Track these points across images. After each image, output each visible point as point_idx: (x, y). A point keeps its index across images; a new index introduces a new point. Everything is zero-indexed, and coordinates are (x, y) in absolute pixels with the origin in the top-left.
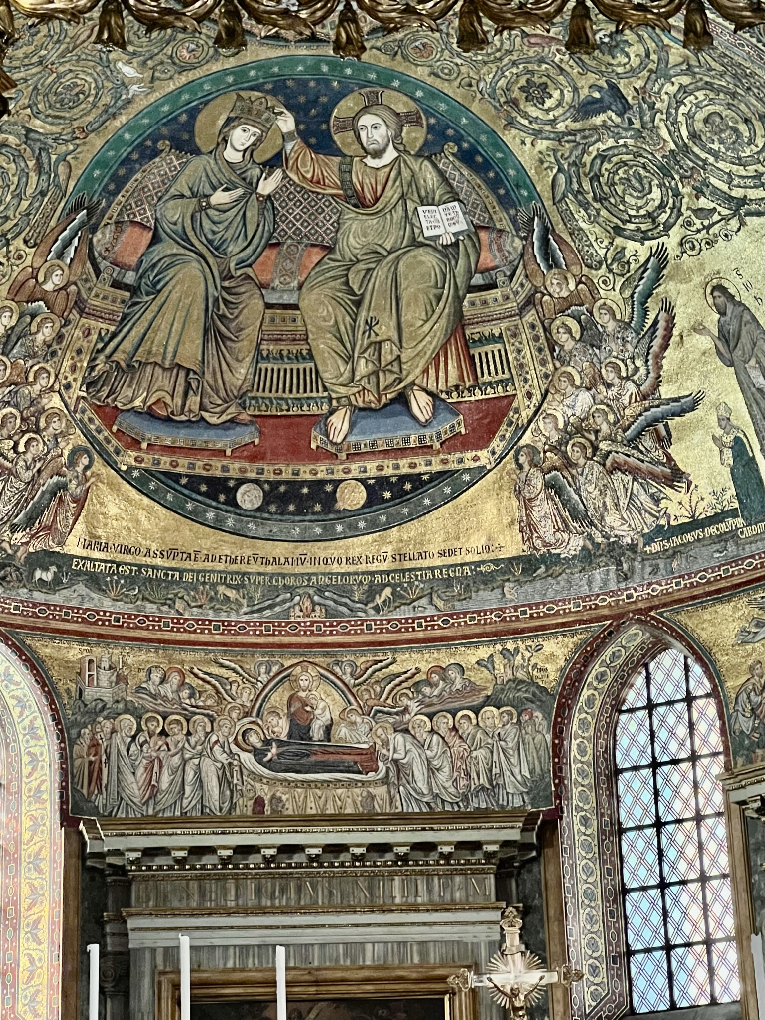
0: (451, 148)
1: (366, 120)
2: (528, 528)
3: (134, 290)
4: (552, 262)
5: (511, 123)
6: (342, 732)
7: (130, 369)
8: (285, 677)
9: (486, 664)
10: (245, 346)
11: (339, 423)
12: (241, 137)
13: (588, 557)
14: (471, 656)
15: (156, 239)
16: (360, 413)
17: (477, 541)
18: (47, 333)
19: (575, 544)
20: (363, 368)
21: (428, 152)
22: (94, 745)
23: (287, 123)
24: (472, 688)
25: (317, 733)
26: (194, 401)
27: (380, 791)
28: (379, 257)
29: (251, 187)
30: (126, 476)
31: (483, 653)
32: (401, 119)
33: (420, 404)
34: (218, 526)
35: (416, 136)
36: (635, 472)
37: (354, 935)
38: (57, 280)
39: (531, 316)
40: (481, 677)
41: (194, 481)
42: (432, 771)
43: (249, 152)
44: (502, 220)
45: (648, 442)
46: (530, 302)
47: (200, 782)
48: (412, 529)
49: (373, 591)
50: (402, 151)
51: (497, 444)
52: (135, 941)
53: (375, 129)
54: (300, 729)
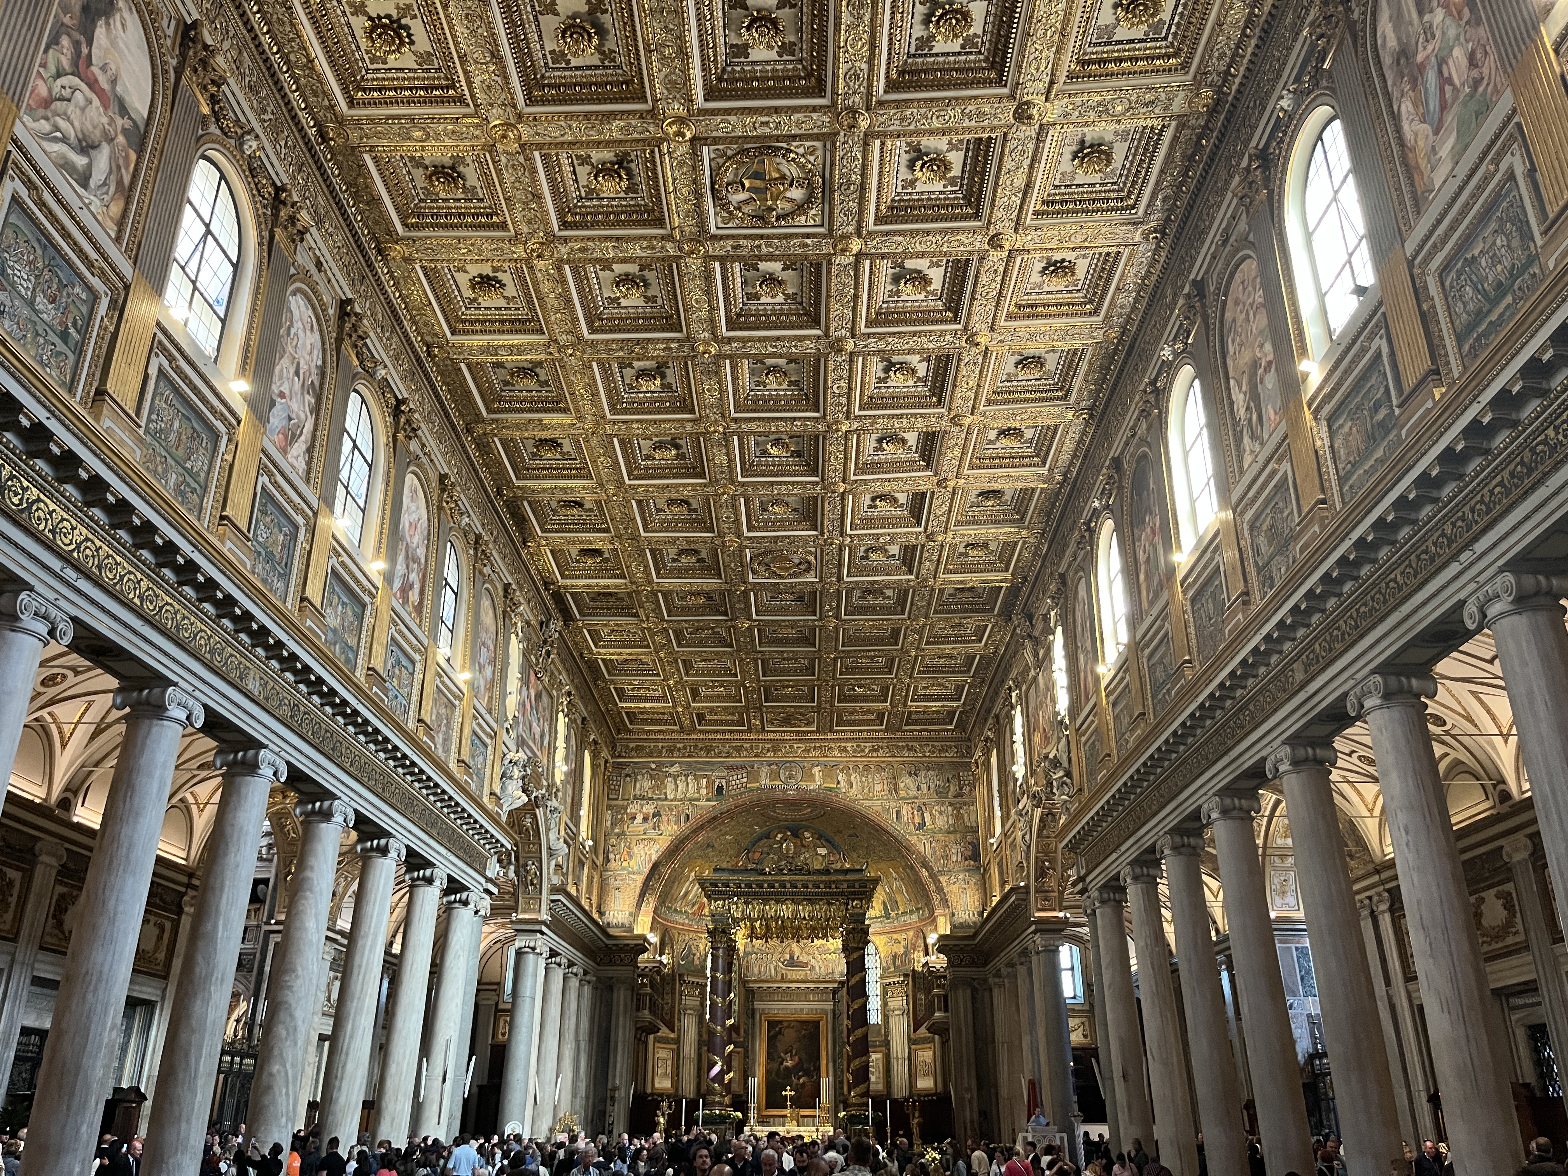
6: (801, 958)
8: (788, 945)
25: (796, 958)
27: (809, 972)
37: (802, 1007)
42: (820, 968)
47: (770, 970)
52: (755, 1007)
53: (807, 834)
54: (792, 957)
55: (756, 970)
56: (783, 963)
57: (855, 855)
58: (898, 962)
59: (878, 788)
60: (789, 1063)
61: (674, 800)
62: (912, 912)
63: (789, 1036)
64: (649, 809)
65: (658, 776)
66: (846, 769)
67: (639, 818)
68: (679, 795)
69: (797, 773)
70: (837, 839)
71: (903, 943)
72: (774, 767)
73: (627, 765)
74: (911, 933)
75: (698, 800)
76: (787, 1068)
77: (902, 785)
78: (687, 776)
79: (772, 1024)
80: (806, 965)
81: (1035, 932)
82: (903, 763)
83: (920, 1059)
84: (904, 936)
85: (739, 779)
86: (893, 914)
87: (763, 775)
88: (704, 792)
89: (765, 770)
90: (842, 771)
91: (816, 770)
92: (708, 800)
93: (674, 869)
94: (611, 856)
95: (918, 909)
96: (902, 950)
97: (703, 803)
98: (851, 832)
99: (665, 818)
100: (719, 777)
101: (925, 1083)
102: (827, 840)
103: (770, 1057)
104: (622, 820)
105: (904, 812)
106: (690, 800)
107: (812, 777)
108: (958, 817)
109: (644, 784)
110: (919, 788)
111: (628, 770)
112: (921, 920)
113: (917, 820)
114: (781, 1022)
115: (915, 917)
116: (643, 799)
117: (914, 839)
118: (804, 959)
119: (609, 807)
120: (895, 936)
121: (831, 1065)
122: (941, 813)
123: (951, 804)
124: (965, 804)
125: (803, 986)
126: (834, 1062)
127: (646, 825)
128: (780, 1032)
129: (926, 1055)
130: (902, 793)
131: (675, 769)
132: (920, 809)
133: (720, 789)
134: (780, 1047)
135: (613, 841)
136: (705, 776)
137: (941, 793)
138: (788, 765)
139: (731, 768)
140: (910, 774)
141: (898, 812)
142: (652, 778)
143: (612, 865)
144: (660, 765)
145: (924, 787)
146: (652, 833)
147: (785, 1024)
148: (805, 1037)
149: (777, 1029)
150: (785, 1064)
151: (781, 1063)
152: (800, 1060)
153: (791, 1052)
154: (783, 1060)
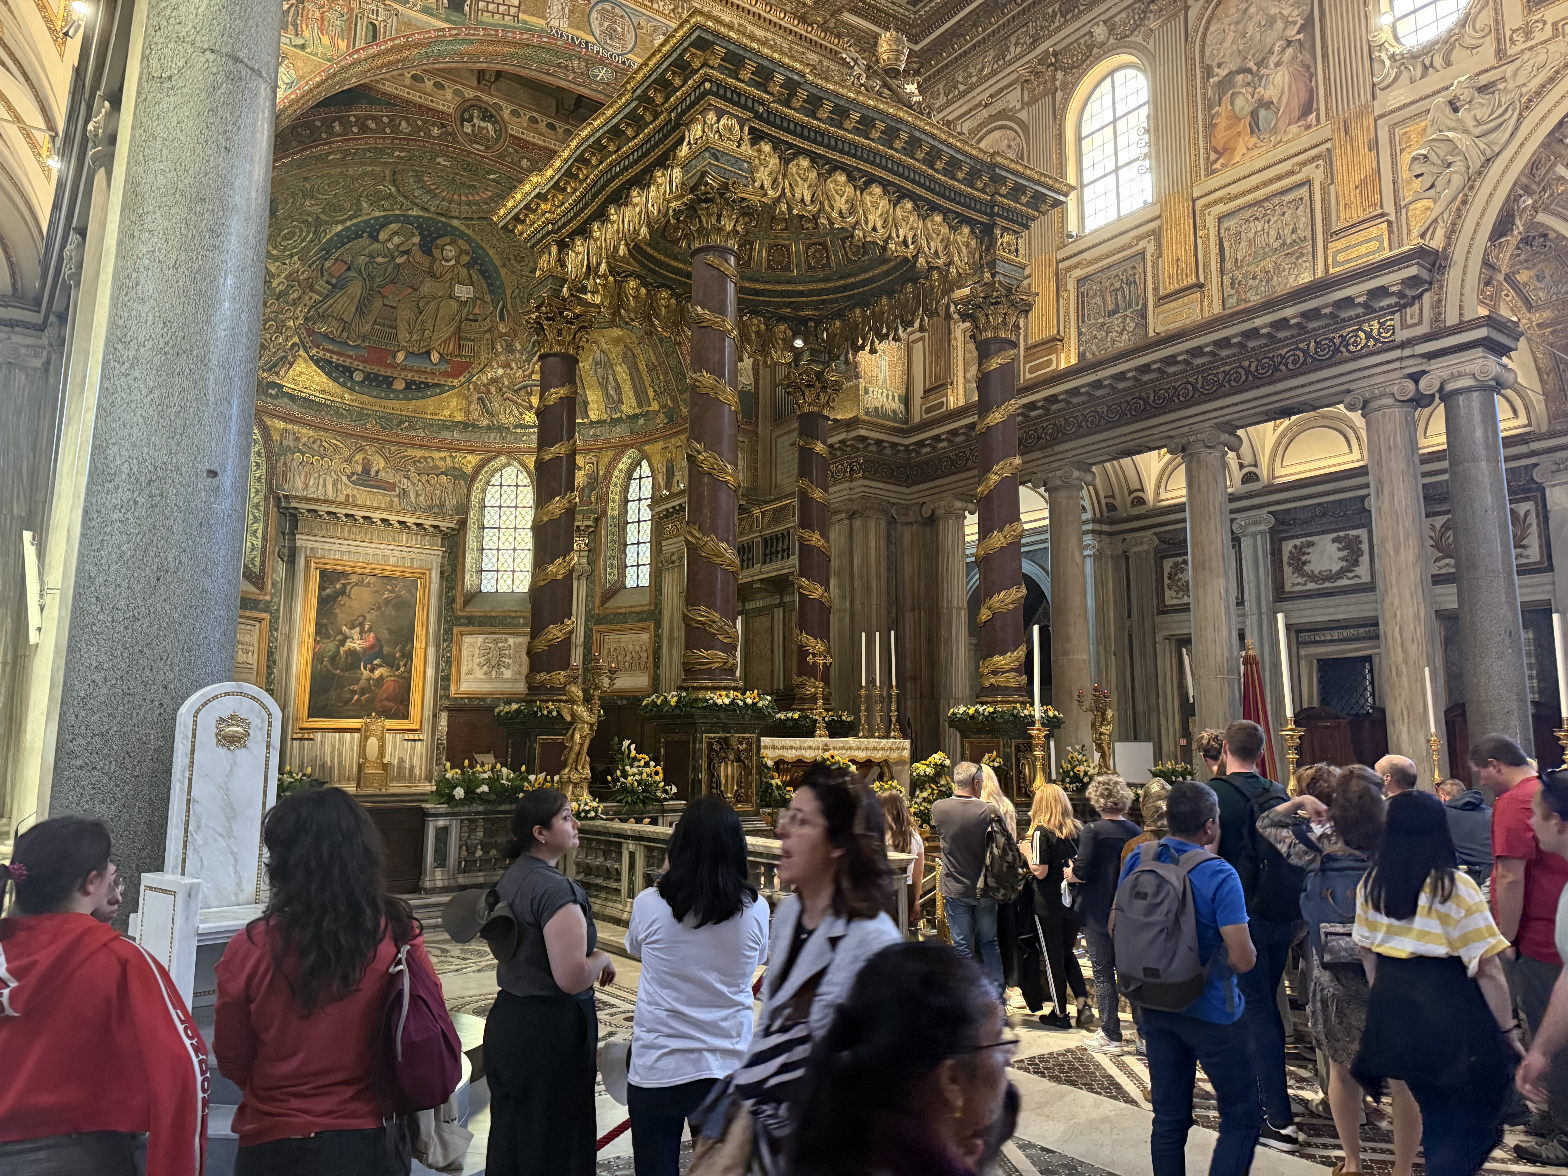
0: (477, 267)
1: (448, 247)
2: (468, 412)
3: (334, 286)
4: (502, 318)
5: (504, 265)
6: (382, 475)
7: (323, 317)
8: (361, 449)
9: (444, 459)
10: (371, 318)
11: (401, 356)
12: (396, 240)
13: (489, 428)
14: (437, 455)
15: (349, 269)
16: (409, 354)
17: (447, 413)
18: (295, 295)
19: (485, 422)
20: (415, 337)
21: (468, 266)
22: (285, 464)
23: (416, 240)
24: (437, 467)
25: (373, 473)
26: (345, 335)
27: (396, 500)
28: (434, 298)
29: (393, 259)
30: (311, 358)
31: (443, 454)
32: (462, 252)
33: (435, 357)
34: (343, 385)
35: (465, 259)
36: (515, 403)
37: (386, 553)
38: (305, 275)
39: (488, 336)
40: (441, 463)
41: (338, 366)
42: (417, 495)
43: (397, 246)
44: (488, 298)
45: (523, 392)
46: (489, 330)
47: (325, 485)
48: (420, 403)
49: (401, 422)
50: (458, 262)
51: (462, 379)
52: (299, 543)
53: (450, 251)
54: (366, 471)
55: (299, 483)
56: (349, 477)
60: (356, 643)
63: (361, 598)
69: (626, 31)
70: (504, 273)
76: (352, 652)
79: (327, 577)
80: (392, 487)
87: (556, 6)
92: (427, 11)
97: (414, 13)
103: (320, 629)
114: (346, 575)
118: (388, 476)
121: (431, 650)
126: (438, 646)
128: (343, 592)
134: (342, 616)
138: (608, 9)
147: (354, 579)
148: (387, 602)
149: (338, 586)
150: (349, 644)
151: (342, 643)
152: (377, 639)
153: (361, 625)
154: (346, 638)
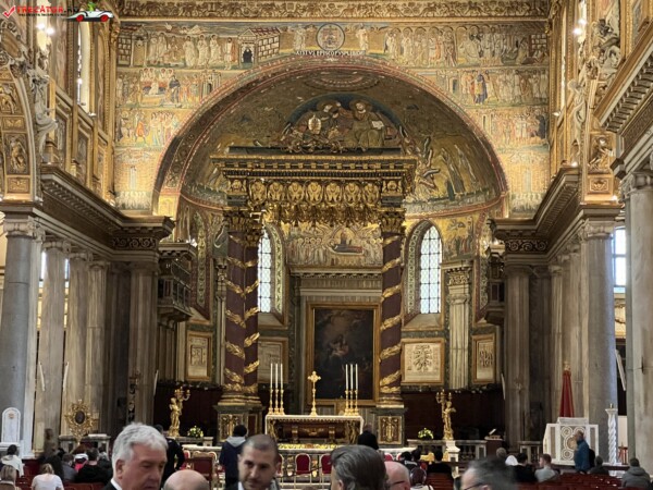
0: (379, 111)
1: (358, 104)
4: (405, 135)
5: (392, 108)
6: (354, 243)
12: (328, 107)
21: (373, 111)
22: (293, 246)
23: (339, 105)
25: (348, 242)
27: (362, 258)
28: (363, 131)
32: (366, 105)
36: (426, 185)
37: (353, 295)
38: (284, 138)
43: (330, 110)
44: (392, 125)
45: (429, 178)
46: (400, 143)
47: (318, 255)
50: (367, 110)
52: (302, 294)
53: (360, 106)
54: (343, 242)
55: (302, 256)
56: (333, 248)
57: (416, 129)
58: (462, 247)
59: (433, 54)
60: (339, 353)
61: (195, 67)
62: (478, 192)
63: (339, 325)
64: (166, 77)
65: (174, 39)
66: (395, 32)
67: (155, 88)
68: (200, 62)
69: (337, 36)
70: (394, 111)
71: (468, 227)
72: (311, 29)
73: (138, 25)
74: (477, 216)
75: (223, 68)
77: (461, 51)
78: (208, 40)
79: (320, 313)
80: (360, 249)
81: (584, 217)
82: (464, 25)
83: (481, 350)
84: (469, 219)
85: (269, 44)
86: (457, 195)
87: (298, 39)
88: (229, 58)
89: (300, 33)
90: (392, 33)
91: (361, 33)
92: (234, 68)
93: (203, 145)
94: (124, 130)
95: (485, 190)
96: (467, 234)
97: (228, 72)
98: (410, 103)
99: (184, 88)
100: (246, 41)
101: (484, 374)
102: (383, 113)
103: (317, 345)
104: (134, 89)
105: (462, 82)
106: (212, 68)
107: (355, 41)
108: (526, 87)
109: (159, 49)
110: (481, 54)
111: (139, 32)
112: (488, 202)
113: (478, 90)
114: (330, 310)
115: (481, 199)
116: (158, 65)
117: (472, 113)
118: (357, 243)
119: (119, 75)
120: (459, 219)
122: (505, 82)
123: (518, 72)
124: (535, 72)
125: (355, 272)
127: (163, 96)
128: (328, 321)
129: (487, 346)
130: (461, 60)
131: (194, 32)
132: (481, 78)
133: (247, 56)
134: (329, 336)
135: (125, 114)
136: (230, 40)
137: (507, 59)
138: (328, 28)
139: (260, 30)
140: (472, 37)
141: (455, 83)
142: (168, 41)
143: (125, 140)
144: (176, 27)
145: (487, 52)
146: (170, 105)
147: (335, 312)
148: (356, 325)
149: (326, 318)
150: (334, 353)
151: (330, 353)
152: (350, 349)
153: (341, 342)
154: (332, 350)
